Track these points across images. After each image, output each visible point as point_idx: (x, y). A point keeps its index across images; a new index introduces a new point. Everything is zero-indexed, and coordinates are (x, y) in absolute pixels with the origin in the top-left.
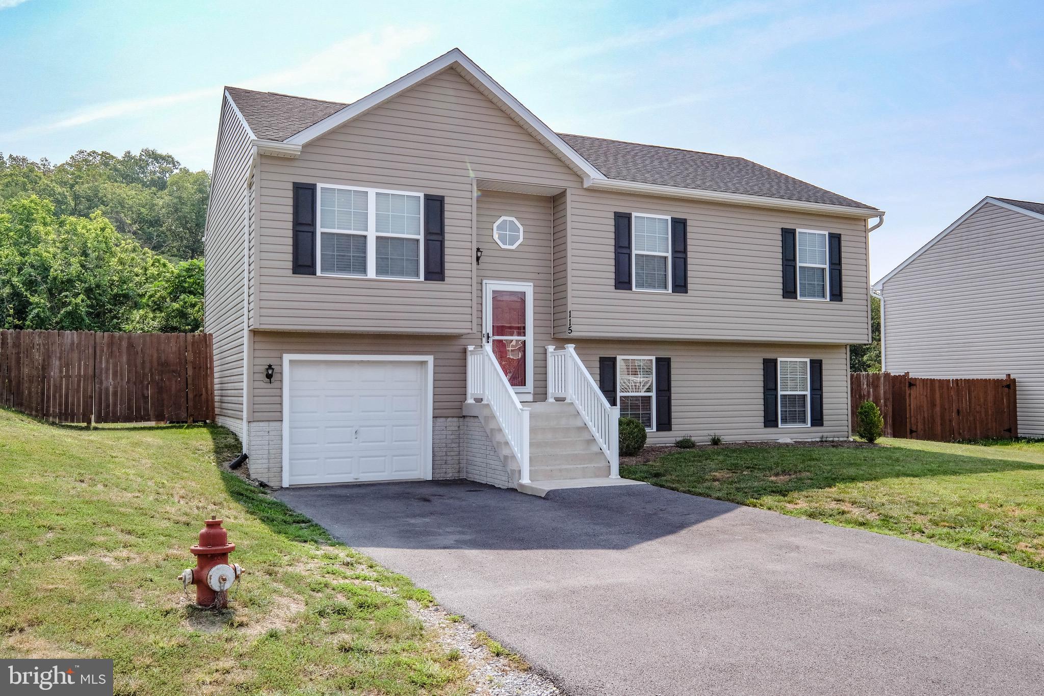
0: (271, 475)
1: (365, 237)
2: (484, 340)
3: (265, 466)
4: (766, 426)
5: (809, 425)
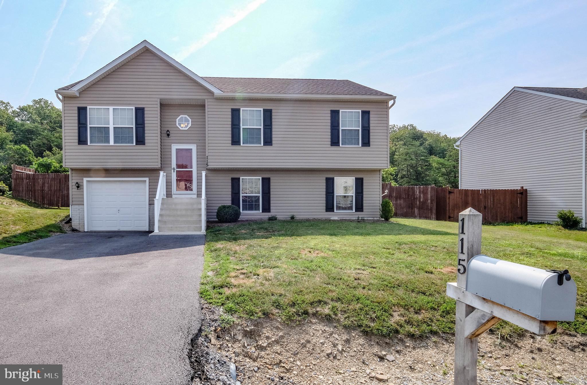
0: (80, 226)
1: (109, 127)
2: (173, 171)
3: (78, 223)
4: (326, 211)
5: (354, 211)
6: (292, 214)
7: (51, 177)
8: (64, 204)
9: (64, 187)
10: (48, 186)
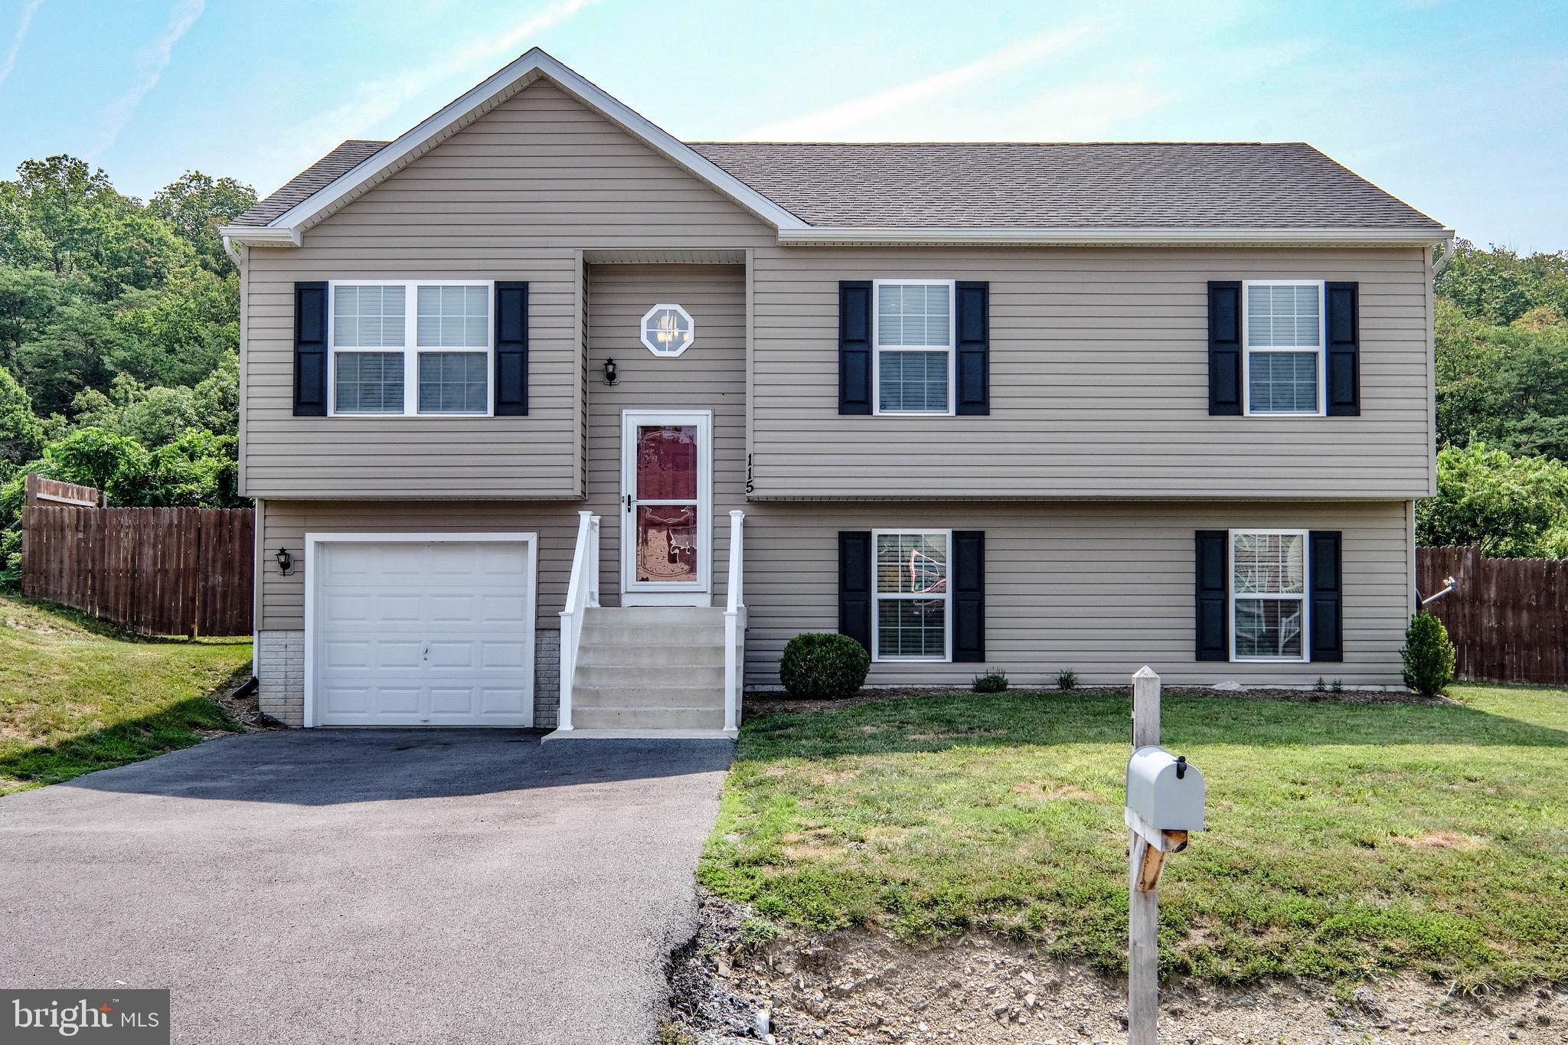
0: (289, 708)
1: (401, 354)
2: (624, 506)
3: (280, 695)
4: (1199, 658)
5: (1306, 659)
6: (1065, 667)
7: (167, 521)
8: (213, 626)
9: (214, 561)
10: (155, 557)
